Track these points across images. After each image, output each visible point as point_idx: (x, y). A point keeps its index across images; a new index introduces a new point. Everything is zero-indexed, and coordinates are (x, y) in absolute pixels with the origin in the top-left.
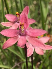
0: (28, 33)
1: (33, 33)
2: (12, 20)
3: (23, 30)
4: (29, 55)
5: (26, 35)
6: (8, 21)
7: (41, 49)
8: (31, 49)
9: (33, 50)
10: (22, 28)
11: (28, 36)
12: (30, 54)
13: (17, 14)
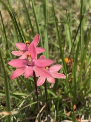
0: (36, 63)
11: (35, 66)
13: (26, 43)
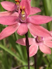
0: (30, 20)
1: (36, 21)
2: (9, 9)
3: (24, 16)
4: (31, 55)
5: (27, 22)
6: (5, 10)
7: (48, 47)
8: (34, 46)
9: (37, 47)
10: (23, 14)
11: (30, 24)
12: (33, 53)
13: (16, 1)
